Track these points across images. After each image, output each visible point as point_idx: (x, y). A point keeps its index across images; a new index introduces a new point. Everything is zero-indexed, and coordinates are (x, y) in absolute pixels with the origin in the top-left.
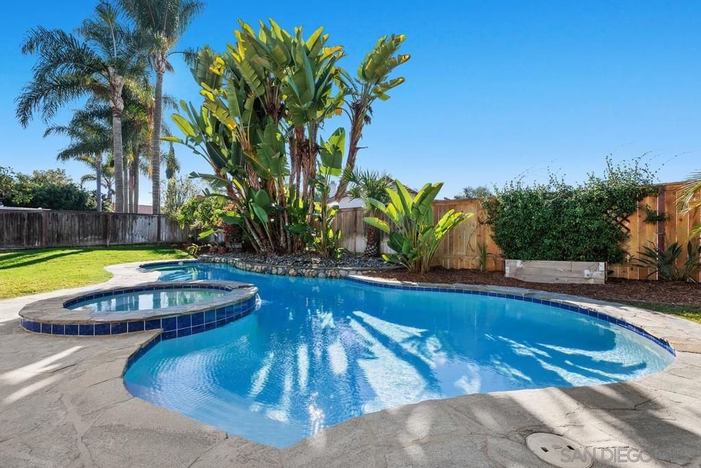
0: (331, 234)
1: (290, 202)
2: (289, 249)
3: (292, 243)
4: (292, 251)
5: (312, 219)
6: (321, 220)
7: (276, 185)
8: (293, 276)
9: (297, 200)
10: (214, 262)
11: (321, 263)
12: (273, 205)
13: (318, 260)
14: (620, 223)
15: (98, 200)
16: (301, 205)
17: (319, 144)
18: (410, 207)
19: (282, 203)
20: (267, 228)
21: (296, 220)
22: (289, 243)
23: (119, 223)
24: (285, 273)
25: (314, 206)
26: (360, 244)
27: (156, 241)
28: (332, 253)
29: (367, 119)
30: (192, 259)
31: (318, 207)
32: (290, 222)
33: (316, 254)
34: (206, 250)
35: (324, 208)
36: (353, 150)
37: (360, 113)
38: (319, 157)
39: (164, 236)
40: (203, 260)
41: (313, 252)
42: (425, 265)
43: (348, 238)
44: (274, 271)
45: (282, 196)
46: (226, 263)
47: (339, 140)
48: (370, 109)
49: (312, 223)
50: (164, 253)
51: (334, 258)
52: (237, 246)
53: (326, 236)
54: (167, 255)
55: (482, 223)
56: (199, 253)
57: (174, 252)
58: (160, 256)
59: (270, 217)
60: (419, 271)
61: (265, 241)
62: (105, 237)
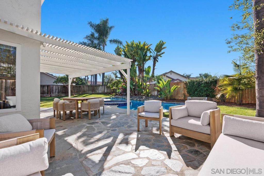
0: (148, 90)
1: (138, 83)
2: (138, 94)
3: (139, 93)
4: (139, 95)
5: (143, 87)
6: (145, 87)
7: (135, 79)
8: (139, 100)
9: (140, 82)
10: (119, 98)
11: (145, 98)
12: (134, 84)
13: (145, 97)
14: (215, 88)
15: (85, 81)
16: (141, 84)
17: (144, 69)
18: (165, 84)
19: (136, 83)
20: (132, 89)
21: (139, 87)
22: (138, 93)
23: (96, 88)
24: (137, 100)
25: (144, 84)
26: (156, 93)
27: (104, 92)
28: (148, 95)
29: (157, 61)
30: (114, 97)
31: (145, 84)
32: (138, 88)
33: (144, 96)
34: (117, 95)
35: (146, 84)
36: (154, 69)
37: (155, 60)
38: (144, 72)
39: (106, 91)
40: (116, 97)
41: (144, 95)
42: (169, 98)
43: (153, 91)
44: (134, 99)
45: (136, 82)
46: (122, 98)
47: (149, 69)
48: (158, 58)
49: (143, 88)
50: (107, 95)
51: (148, 97)
52: (125, 94)
53: (146, 91)
54: (108, 96)
55: (185, 88)
56: (115, 95)
57: (109, 95)
58: (106, 96)
59: (133, 86)
60: (167, 99)
61: (132, 92)
62: (93, 91)
